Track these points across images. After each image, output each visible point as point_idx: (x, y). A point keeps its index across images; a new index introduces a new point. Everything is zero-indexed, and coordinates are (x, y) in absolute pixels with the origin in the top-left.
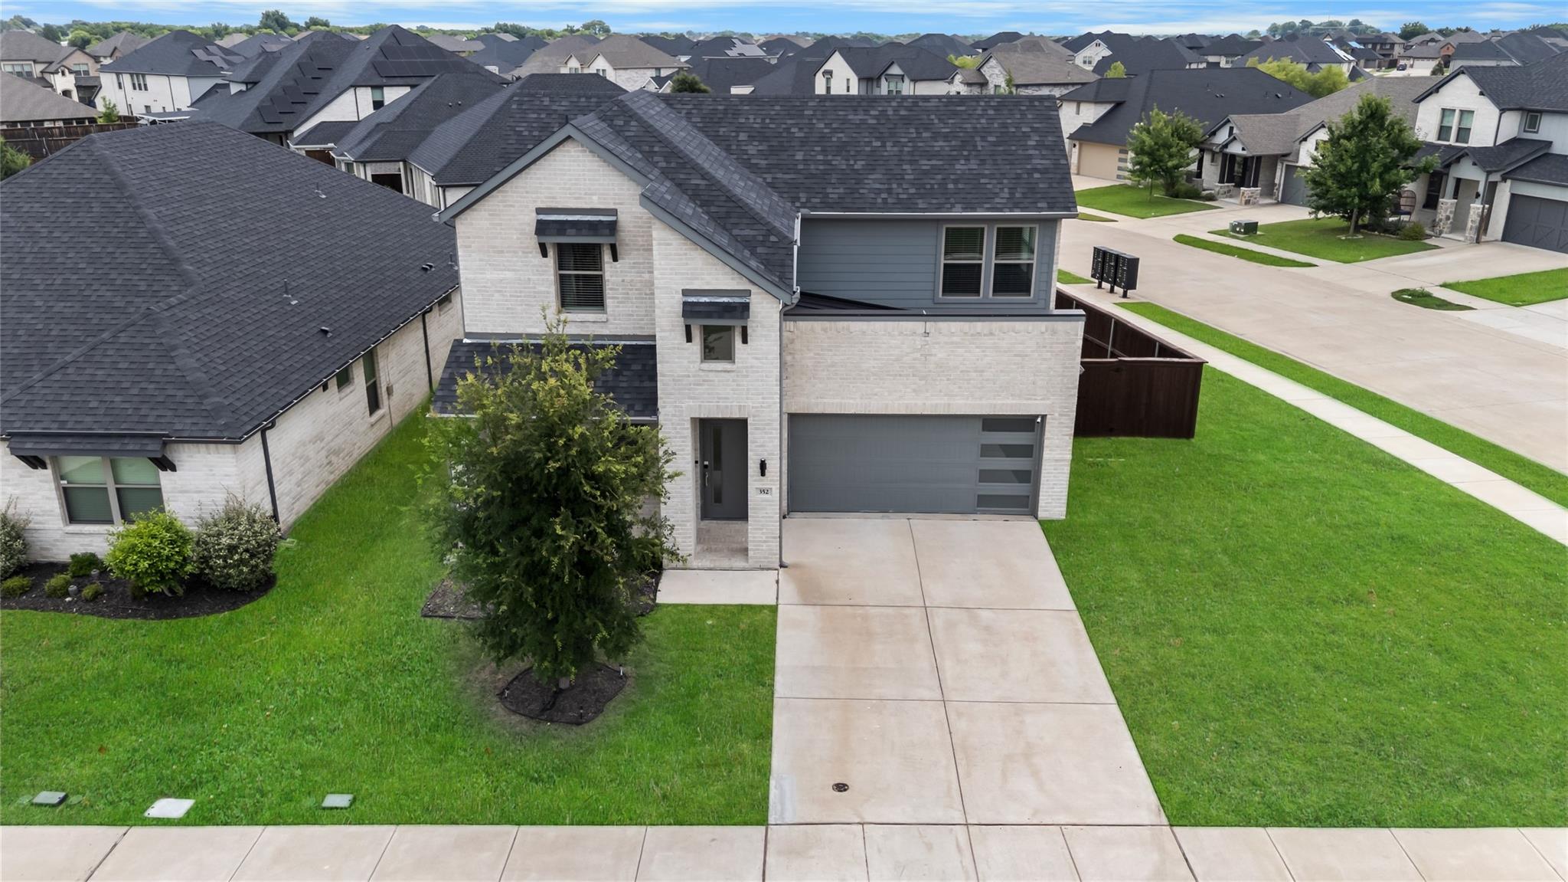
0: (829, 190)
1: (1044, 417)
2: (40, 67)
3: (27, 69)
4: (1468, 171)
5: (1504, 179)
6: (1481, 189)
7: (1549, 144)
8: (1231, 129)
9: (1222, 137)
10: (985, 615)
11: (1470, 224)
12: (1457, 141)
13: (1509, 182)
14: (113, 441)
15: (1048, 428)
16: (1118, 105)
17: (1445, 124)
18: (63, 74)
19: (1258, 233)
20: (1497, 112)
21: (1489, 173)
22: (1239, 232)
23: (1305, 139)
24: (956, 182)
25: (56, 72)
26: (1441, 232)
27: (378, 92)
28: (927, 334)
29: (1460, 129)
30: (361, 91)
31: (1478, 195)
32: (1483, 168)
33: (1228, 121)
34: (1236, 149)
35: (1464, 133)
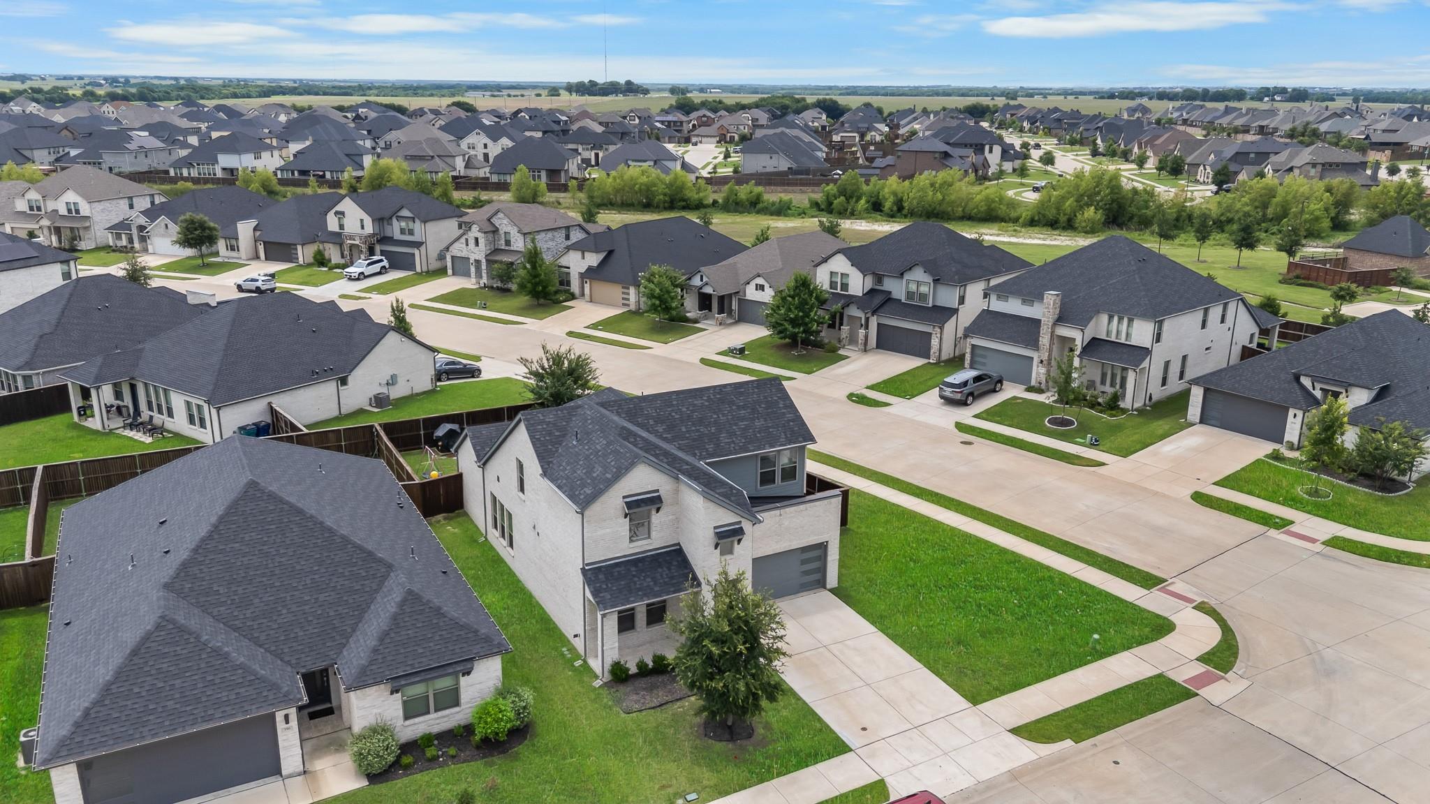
0: (707, 447)
1: (827, 542)
4: (854, 311)
5: (873, 315)
6: (863, 322)
7: (890, 293)
8: (702, 277)
9: (696, 281)
10: (848, 642)
11: (860, 341)
12: (841, 290)
13: (875, 316)
14: (447, 668)
15: (829, 546)
16: (610, 253)
17: (833, 279)
19: (746, 353)
20: (862, 276)
21: (866, 313)
22: (736, 354)
23: (748, 283)
24: (759, 432)
26: (844, 345)
28: (781, 515)
29: (842, 284)
31: (862, 325)
32: (863, 311)
33: (699, 271)
34: (708, 290)
35: (845, 286)
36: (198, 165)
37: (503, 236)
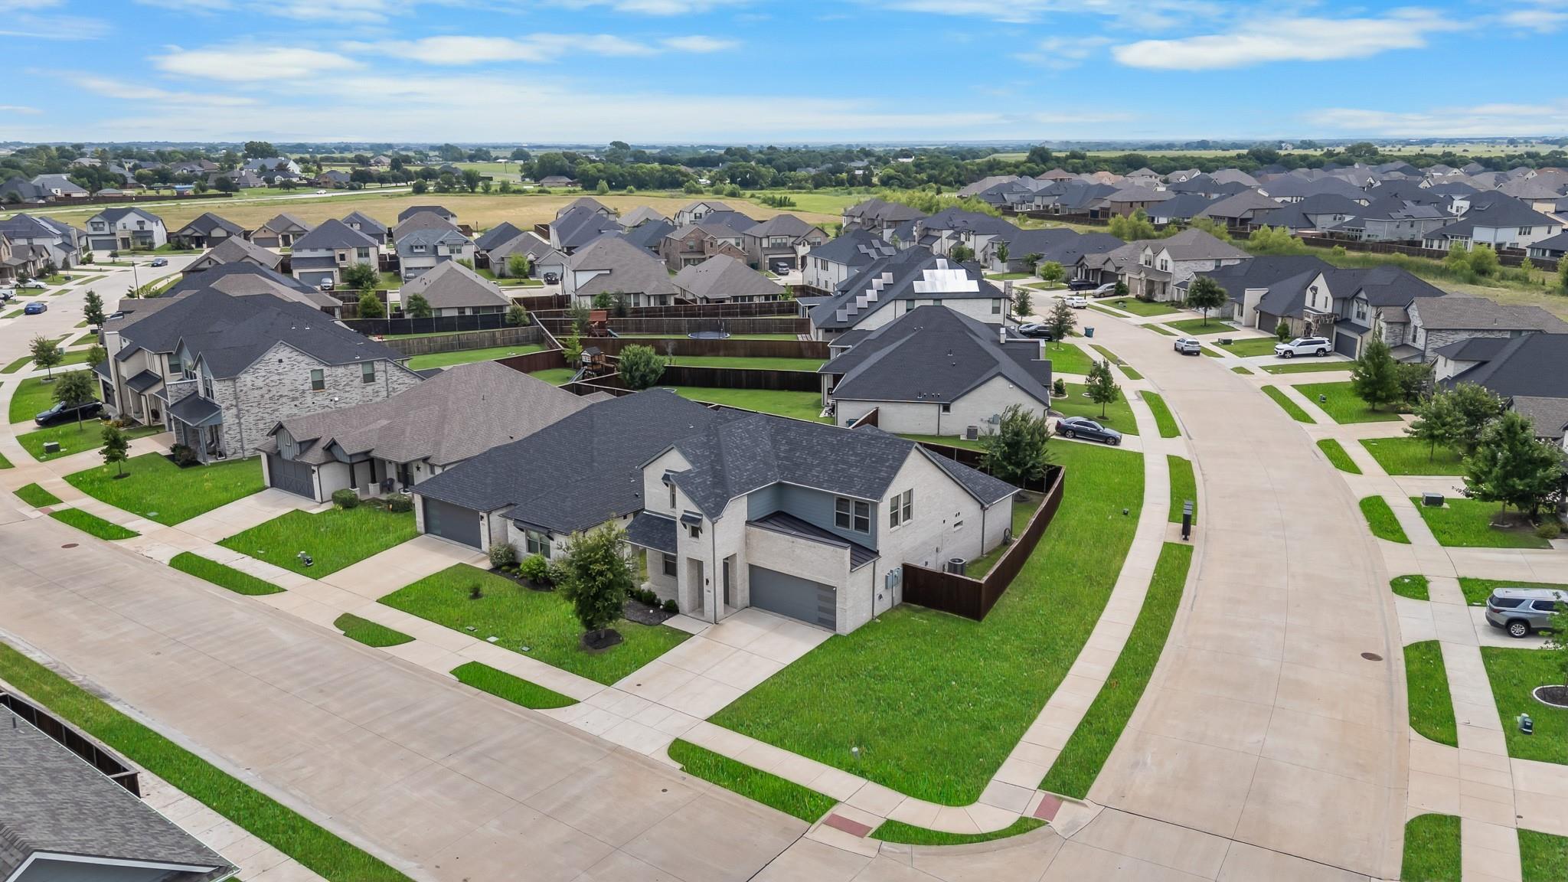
0: (797, 472)
1: (836, 588)
2: (792, 240)
3: (784, 241)
10: (755, 657)
15: (837, 593)
16: (1482, 364)
18: (804, 245)
24: (845, 477)
25: (800, 244)
27: (910, 303)
28: (793, 542)
30: (899, 303)
36: (1452, 237)
37: (1412, 329)
